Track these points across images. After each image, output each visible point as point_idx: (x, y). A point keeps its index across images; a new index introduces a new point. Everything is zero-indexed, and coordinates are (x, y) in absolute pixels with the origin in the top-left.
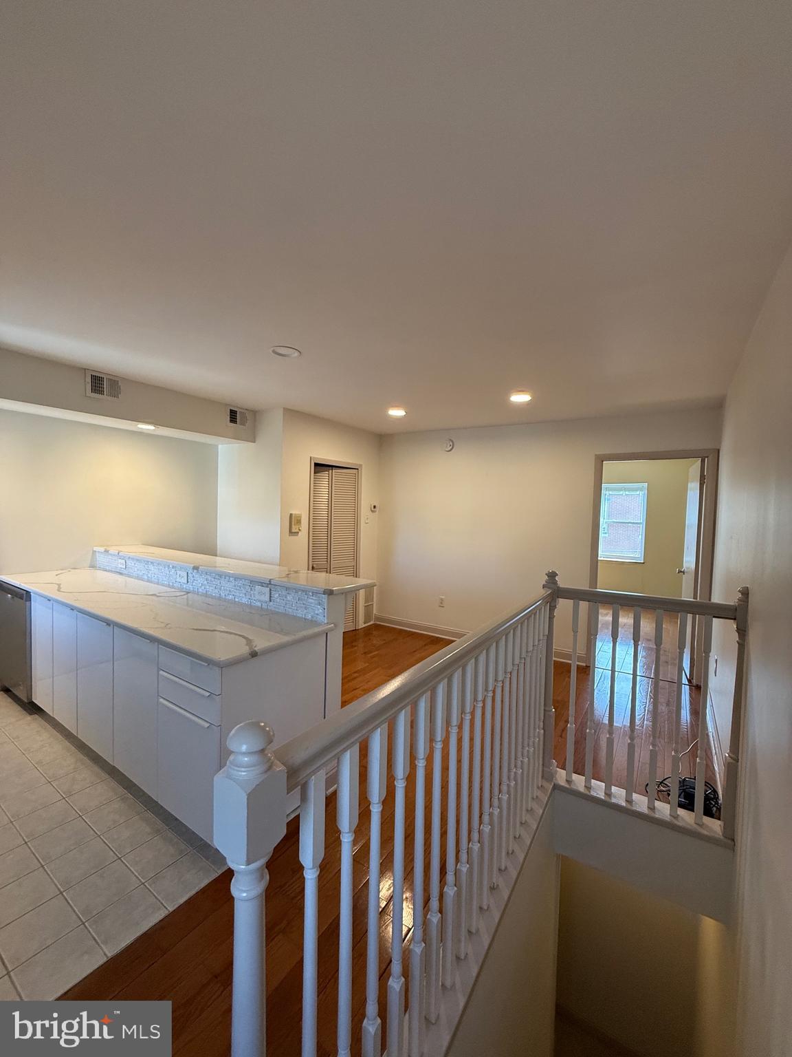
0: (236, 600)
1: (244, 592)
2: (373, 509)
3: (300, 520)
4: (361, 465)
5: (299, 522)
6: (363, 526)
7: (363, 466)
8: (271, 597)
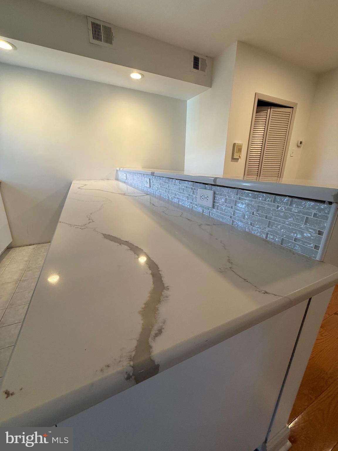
0: (180, 203)
1: (186, 195)
2: (299, 145)
3: (241, 149)
4: (296, 104)
5: (240, 150)
6: (288, 158)
7: (298, 106)
8: (214, 202)
